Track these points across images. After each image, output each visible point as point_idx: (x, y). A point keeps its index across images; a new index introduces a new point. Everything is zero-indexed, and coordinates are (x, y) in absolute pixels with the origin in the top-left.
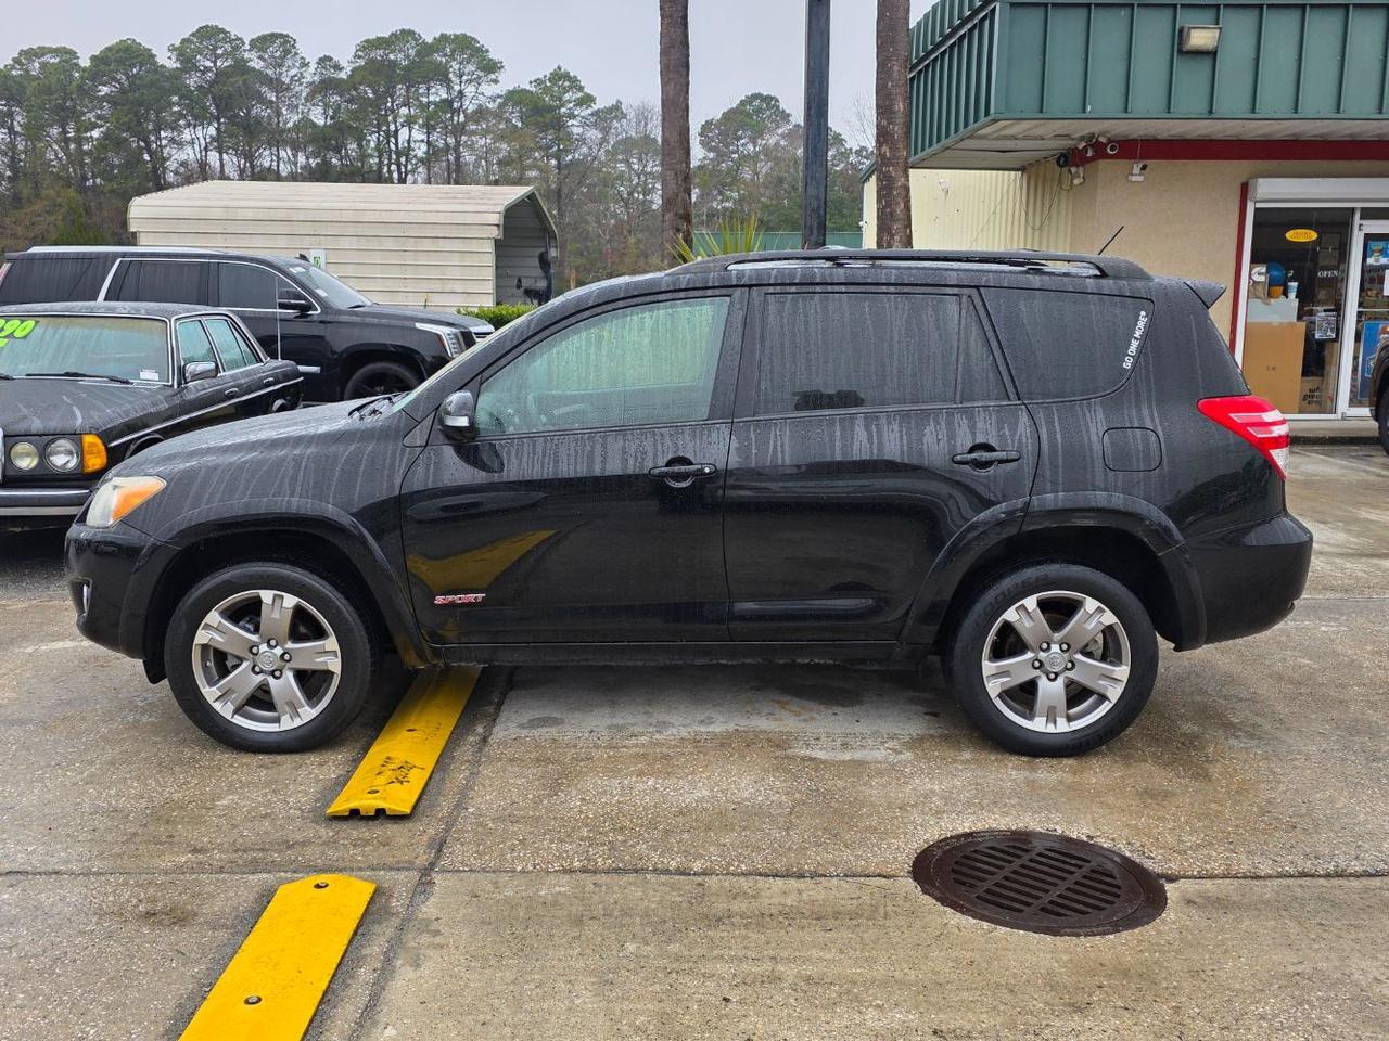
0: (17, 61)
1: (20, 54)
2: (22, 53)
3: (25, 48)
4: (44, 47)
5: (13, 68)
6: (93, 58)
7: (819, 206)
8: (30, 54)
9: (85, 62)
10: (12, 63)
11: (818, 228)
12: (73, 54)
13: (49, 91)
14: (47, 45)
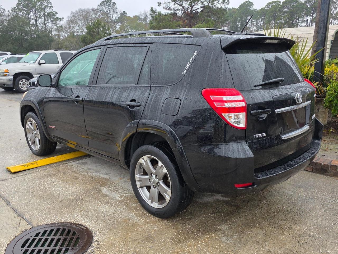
0: (266, 5)
1: (268, 4)
2: (268, 3)
3: (269, 2)
4: (273, 1)
5: (266, 7)
6: (283, 2)
7: (324, 20)
8: (270, 4)
9: (281, 4)
10: (265, 6)
11: (324, 28)
12: (280, 2)
13: (272, 12)
14: (274, 1)
